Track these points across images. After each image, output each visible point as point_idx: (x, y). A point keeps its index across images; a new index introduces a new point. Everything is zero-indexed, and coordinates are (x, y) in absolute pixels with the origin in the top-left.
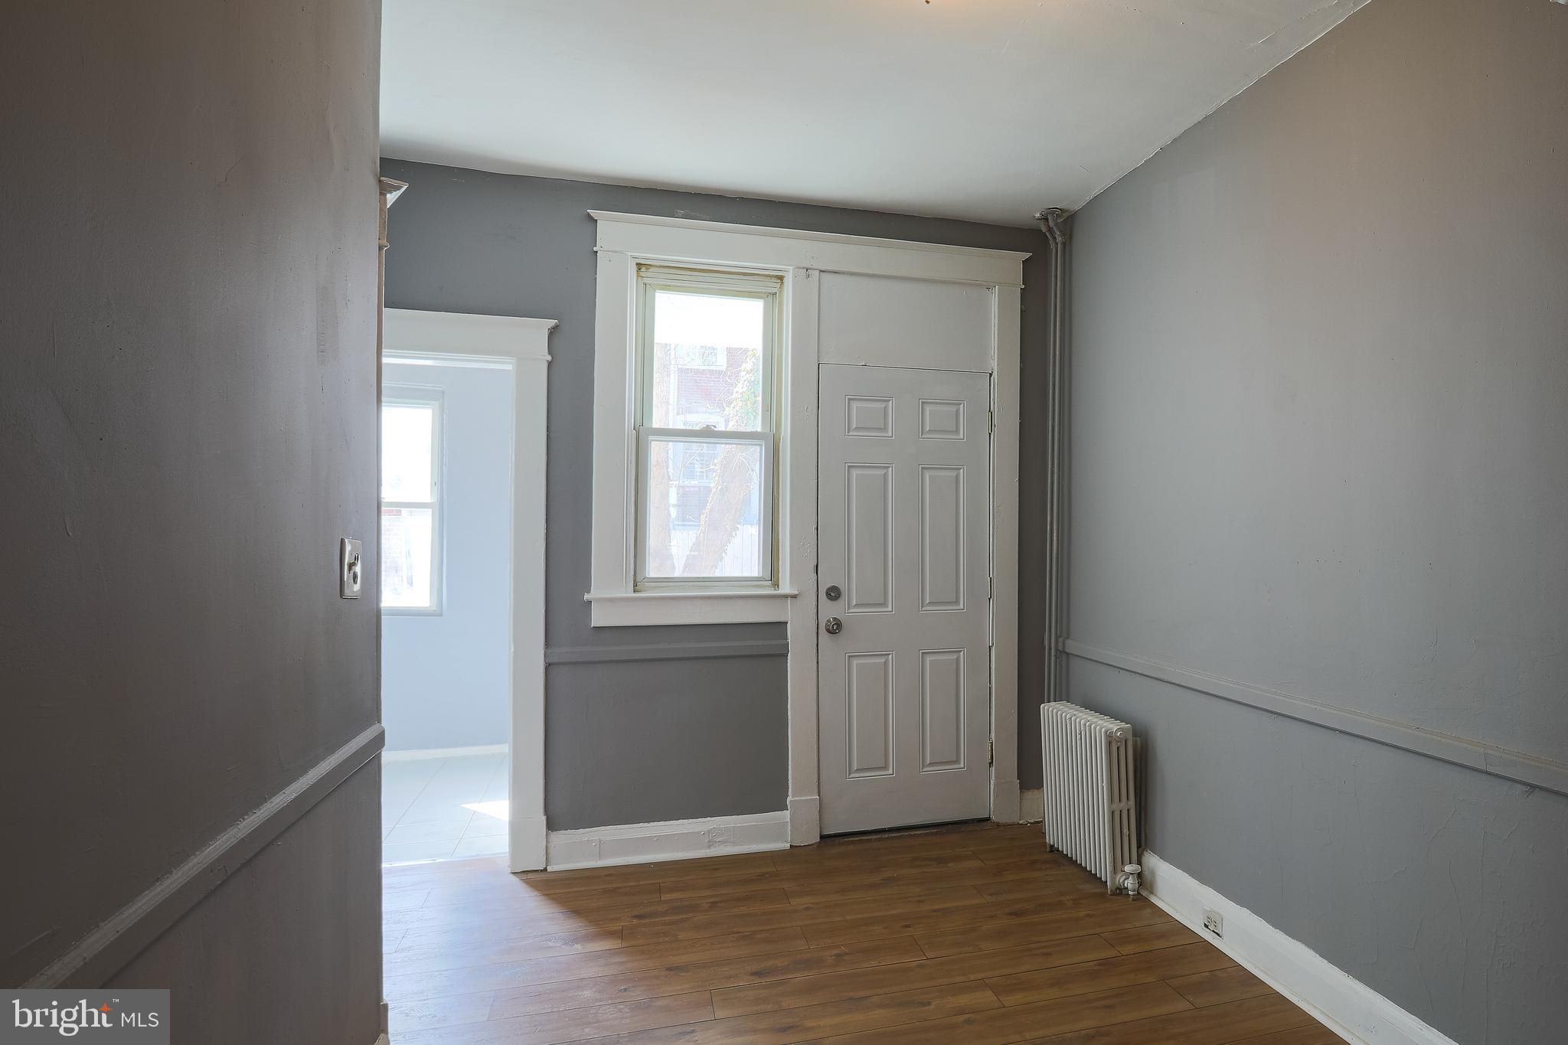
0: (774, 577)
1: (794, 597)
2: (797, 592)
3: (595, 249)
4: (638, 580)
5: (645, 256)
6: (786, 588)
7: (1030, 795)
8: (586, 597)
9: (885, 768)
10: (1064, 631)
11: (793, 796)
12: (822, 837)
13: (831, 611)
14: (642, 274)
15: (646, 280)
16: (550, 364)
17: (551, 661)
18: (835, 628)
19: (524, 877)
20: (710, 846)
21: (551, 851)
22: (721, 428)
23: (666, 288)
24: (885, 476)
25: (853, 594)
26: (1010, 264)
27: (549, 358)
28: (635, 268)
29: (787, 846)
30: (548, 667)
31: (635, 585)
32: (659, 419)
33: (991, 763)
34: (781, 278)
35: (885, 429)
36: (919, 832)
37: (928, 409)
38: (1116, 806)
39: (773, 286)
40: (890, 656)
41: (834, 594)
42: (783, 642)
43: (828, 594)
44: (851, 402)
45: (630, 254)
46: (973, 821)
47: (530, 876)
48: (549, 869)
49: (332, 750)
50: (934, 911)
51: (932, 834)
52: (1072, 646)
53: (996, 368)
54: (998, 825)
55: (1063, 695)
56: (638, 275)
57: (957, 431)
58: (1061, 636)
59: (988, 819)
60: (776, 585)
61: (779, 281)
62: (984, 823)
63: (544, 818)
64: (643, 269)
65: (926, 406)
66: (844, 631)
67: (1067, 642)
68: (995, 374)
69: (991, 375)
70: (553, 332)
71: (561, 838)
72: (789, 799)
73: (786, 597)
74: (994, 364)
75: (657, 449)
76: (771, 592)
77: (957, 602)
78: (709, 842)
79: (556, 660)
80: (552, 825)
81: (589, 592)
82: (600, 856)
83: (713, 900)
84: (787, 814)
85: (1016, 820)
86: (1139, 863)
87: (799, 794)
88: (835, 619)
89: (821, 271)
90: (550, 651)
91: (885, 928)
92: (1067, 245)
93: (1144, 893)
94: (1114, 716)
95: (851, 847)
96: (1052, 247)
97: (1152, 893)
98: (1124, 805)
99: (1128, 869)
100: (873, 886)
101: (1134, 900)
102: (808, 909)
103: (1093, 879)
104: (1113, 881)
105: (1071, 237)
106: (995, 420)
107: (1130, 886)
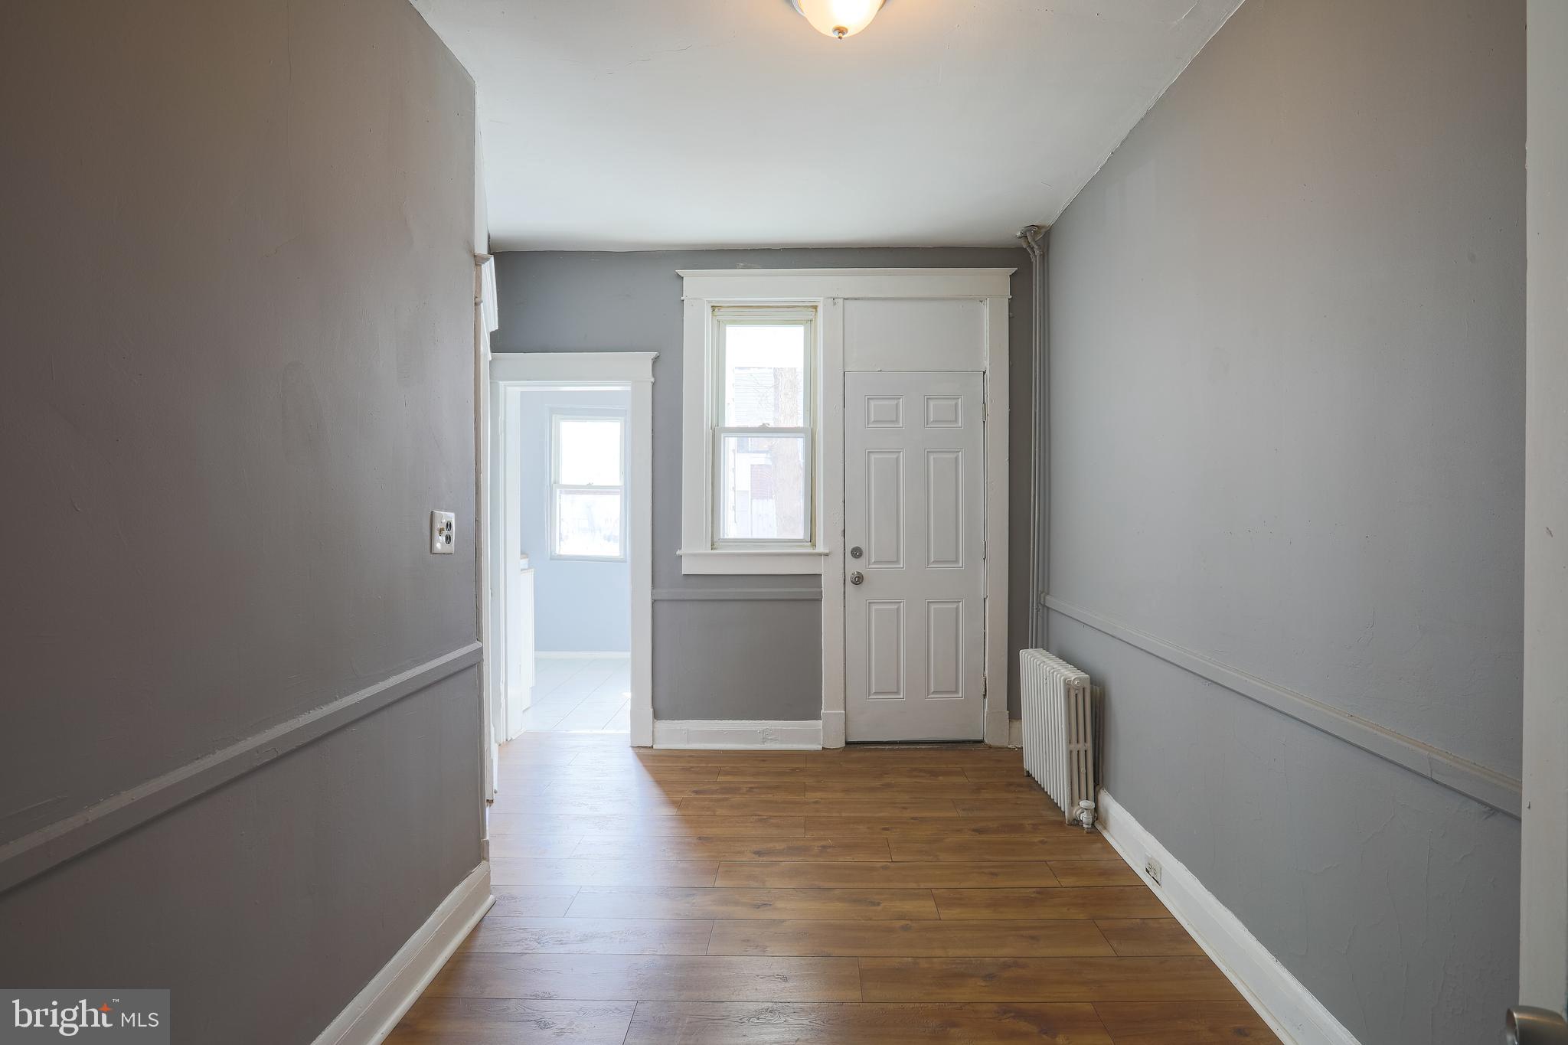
0: (812, 539)
1: (827, 555)
2: (827, 551)
3: (682, 298)
4: (715, 540)
5: (716, 300)
6: (820, 548)
7: (1016, 724)
8: (679, 552)
9: (897, 693)
10: (1046, 590)
11: (825, 709)
12: (847, 743)
13: (855, 566)
14: (715, 314)
15: (718, 318)
16: (653, 384)
17: (656, 598)
18: (858, 580)
19: (637, 750)
20: (764, 740)
21: (656, 734)
22: (772, 425)
23: (734, 322)
24: (897, 459)
25: (872, 552)
26: (997, 280)
27: (653, 380)
28: (710, 310)
29: (820, 747)
30: (654, 602)
31: (713, 544)
32: (731, 420)
33: (985, 696)
34: (815, 307)
35: (897, 421)
36: (923, 747)
37: (932, 403)
38: (1074, 746)
39: (810, 314)
40: (902, 604)
41: (857, 553)
42: (818, 590)
43: (854, 555)
44: (870, 400)
45: (706, 299)
46: (969, 742)
47: (642, 750)
48: (654, 747)
50: (914, 818)
51: (937, 749)
52: (1050, 602)
53: (988, 367)
54: (990, 747)
55: (1044, 643)
56: (713, 315)
57: (956, 421)
58: (1042, 592)
59: (982, 741)
60: (814, 545)
61: (814, 310)
62: (979, 745)
63: (651, 710)
64: (716, 310)
65: (930, 401)
66: (865, 583)
67: (1047, 597)
68: (987, 373)
69: (984, 373)
70: (655, 361)
71: (663, 725)
72: (822, 711)
73: (820, 555)
74: (986, 364)
75: (730, 443)
76: (811, 551)
77: (957, 561)
78: (763, 738)
79: (659, 598)
80: (655, 716)
81: (680, 549)
82: (688, 742)
84: (819, 722)
85: (1006, 745)
86: (1095, 800)
87: (830, 708)
88: (858, 573)
89: (845, 299)
90: (654, 591)
91: (868, 828)
92: (1045, 256)
93: (1099, 827)
94: (1078, 666)
95: (868, 754)
96: (1033, 260)
97: (1105, 828)
98: (1081, 746)
99: (1083, 804)
100: (872, 790)
101: (1088, 833)
102: (816, 802)
103: (1055, 807)
104: (1070, 812)
105: (1048, 250)
106: (988, 411)
107: (1084, 820)
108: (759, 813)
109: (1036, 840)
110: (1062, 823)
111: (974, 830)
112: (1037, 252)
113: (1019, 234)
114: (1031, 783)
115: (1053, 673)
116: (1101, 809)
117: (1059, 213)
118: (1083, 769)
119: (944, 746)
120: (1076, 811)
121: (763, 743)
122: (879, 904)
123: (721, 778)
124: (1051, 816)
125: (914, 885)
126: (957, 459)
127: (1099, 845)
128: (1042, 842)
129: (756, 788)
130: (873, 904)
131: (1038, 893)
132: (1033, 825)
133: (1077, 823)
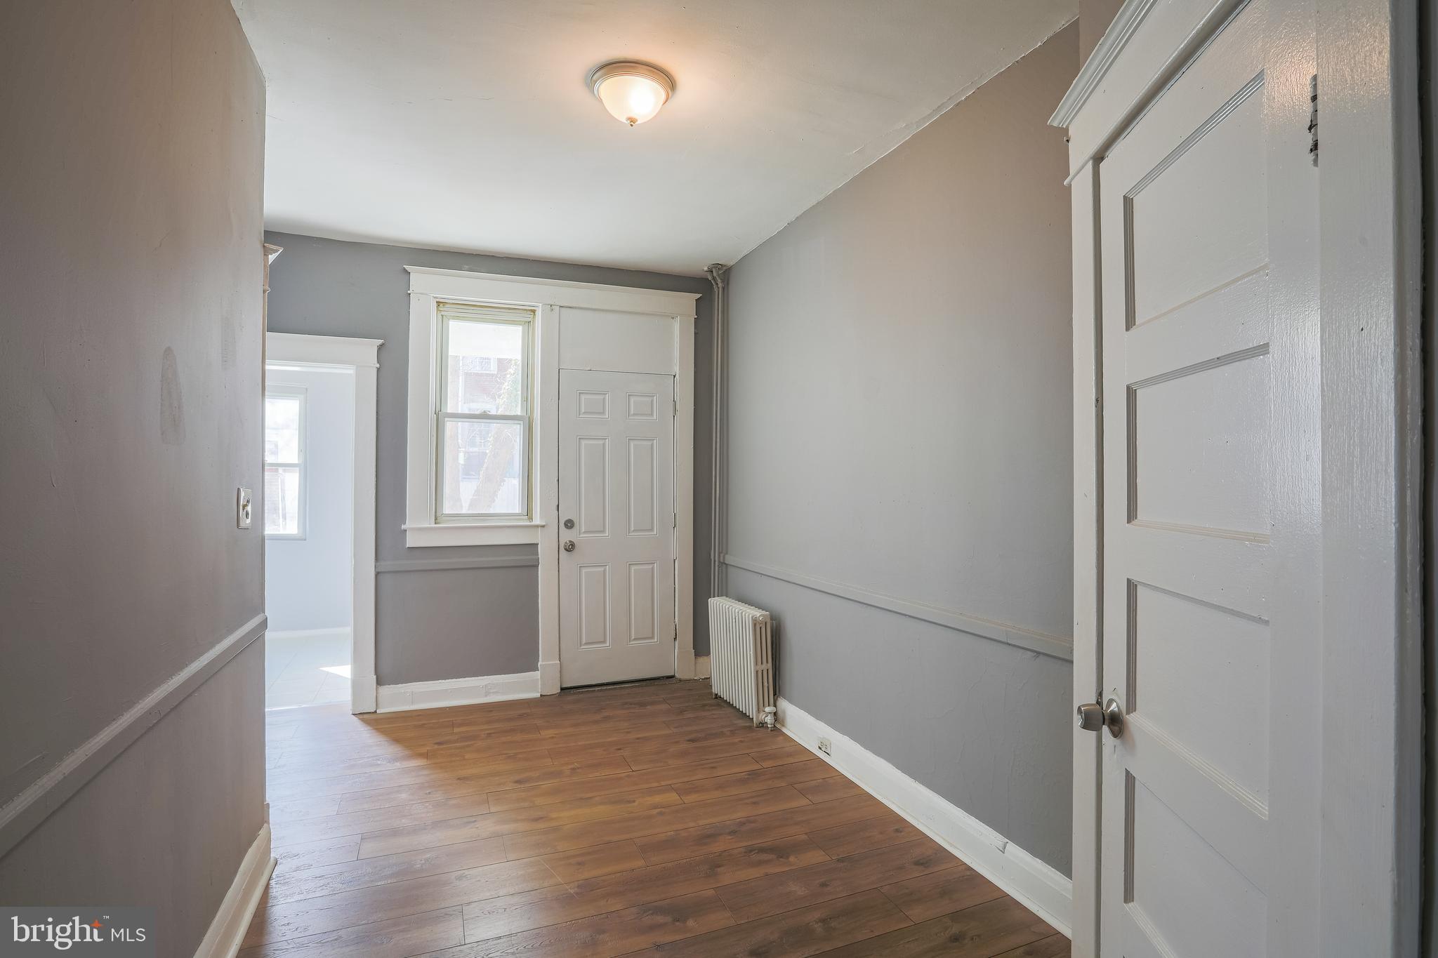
0: (529, 513)
1: (543, 526)
2: (544, 524)
3: (409, 292)
4: (438, 514)
5: (442, 296)
6: (537, 521)
7: (701, 660)
8: (403, 527)
9: (604, 642)
10: (724, 550)
11: (542, 661)
12: (562, 689)
13: (567, 535)
14: (441, 309)
15: (443, 313)
16: (378, 370)
17: (379, 571)
18: (571, 547)
19: (361, 717)
21: (380, 699)
22: (493, 412)
23: (457, 318)
24: (603, 445)
25: (582, 524)
26: (687, 301)
27: (378, 366)
28: (435, 304)
29: (538, 695)
30: (377, 574)
31: (436, 519)
32: (450, 409)
33: (675, 638)
34: (534, 311)
35: (603, 413)
36: (629, 685)
37: (632, 399)
38: (760, 667)
39: (529, 317)
40: (608, 566)
41: (569, 524)
42: (534, 557)
43: (566, 525)
44: (581, 394)
45: (432, 295)
46: (663, 678)
47: (365, 716)
48: (378, 711)
49: (231, 631)
50: (638, 739)
51: (636, 687)
52: (729, 559)
53: (677, 372)
54: (681, 680)
55: (723, 592)
56: (438, 310)
57: (652, 414)
58: (722, 553)
59: (673, 676)
60: (531, 519)
61: (532, 315)
62: (671, 679)
63: (375, 677)
64: (441, 305)
65: (631, 397)
66: (576, 550)
67: (727, 556)
68: (677, 376)
69: (674, 376)
70: (380, 348)
71: (386, 690)
72: (539, 664)
73: (537, 526)
74: (676, 369)
75: (449, 426)
76: (528, 523)
77: (652, 530)
78: (486, 693)
79: (383, 570)
80: (379, 682)
81: (405, 524)
82: (413, 703)
83: (489, 732)
84: (538, 673)
85: (692, 677)
86: (775, 706)
87: (547, 659)
88: (570, 541)
89: (561, 306)
90: (378, 564)
91: (604, 750)
92: (725, 289)
93: (778, 726)
94: (759, 607)
95: (581, 696)
96: (716, 290)
97: (783, 726)
98: (764, 667)
99: (767, 709)
100: (596, 722)
101: (771, 731)
102: (553, 737)
103: (744, 716)
104: (757, 717)
105: (728, 284)
106: (678, 407)
107: (769, 721)
108: (505, 752)
109: (736, 740)
110: (750, 728)
111: (689, 741)
112: (720, 285)
113: (706, 269)
114: (720, 702)
115: (742, 613)
116: (780, 713)
117: (739, 258)
118: (766, 684)
119: (644, 683)
120: (762, 716)
121: (486, 696)
122: (634, 801)
123: (456, 730)
124: (741, 723)
125: (655, 784)
126: (652, 445)
127: (781, 738)
128: (741, 742)
129: (494, 733)
130: (629, 802)
131: (749, 775)
132: (731, 731)
133: (762, 725)
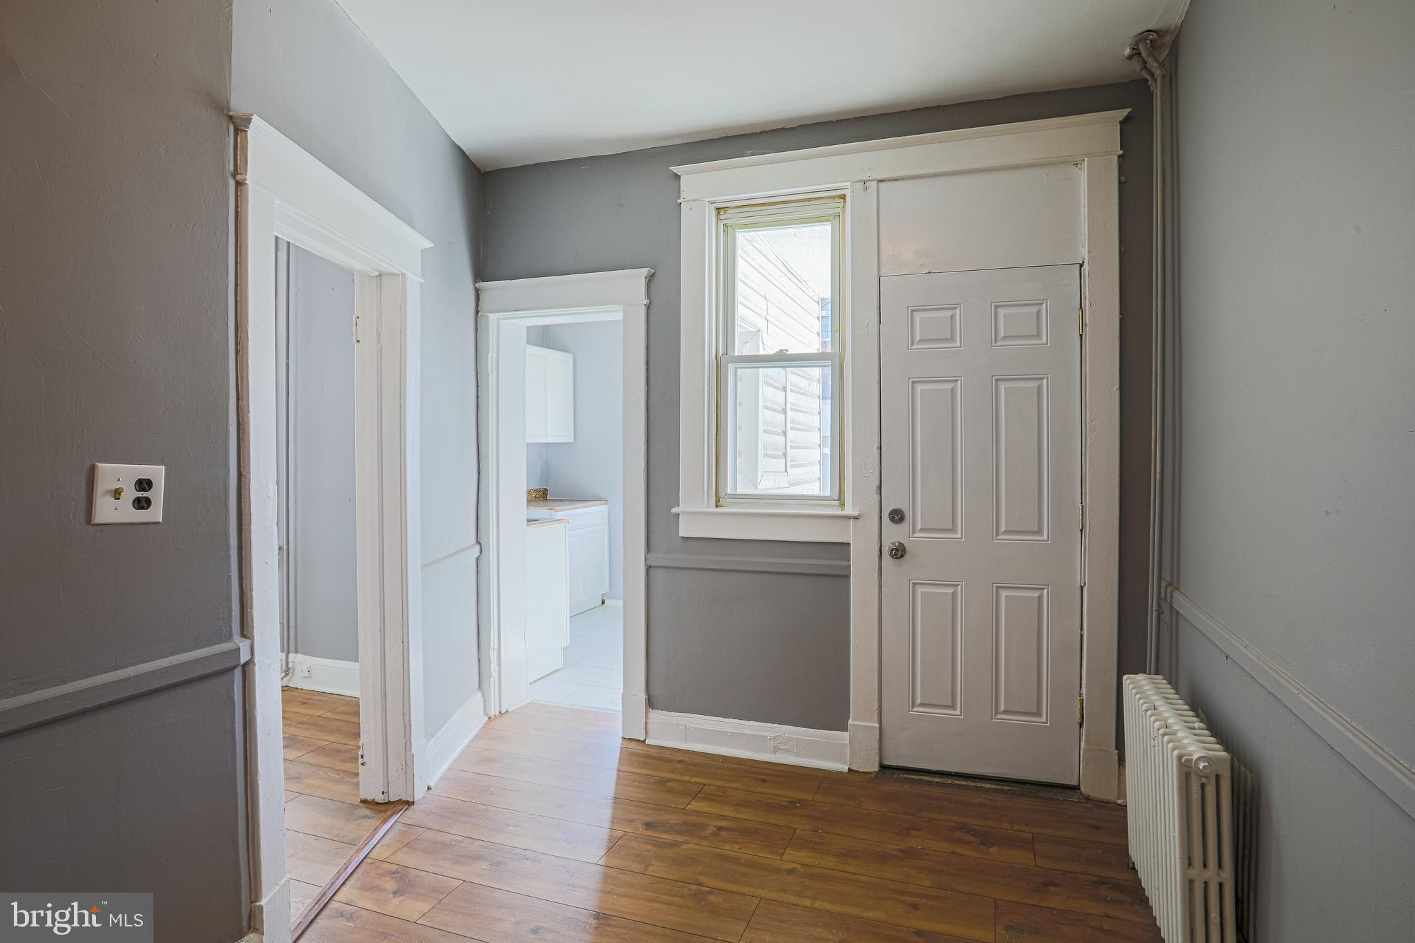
0: (840, 497)
1: (856, 518)
2: (856, 513)
3: (679, 201)
4: (722, 494)
5: (723, 200)
6: (849, 510)
7: (1119, 771)
8: (676, 509)
9: (951, 707)
11: (853, 720)
12: (883, 767)
13: (894, 535)
14: (721, 217)
15: (724, 222)
16: (648, 307)
17: (650, 564)
18: (899, 552)
19: (629, 742)
20: (776, 750)
21: (649, 725)
23: (745, 226)
24: (953, 390)
25: (918, 516)
26: (1104, 127)
27: (647, 302)
28: (714, 213)
29: (845, 768)
30: (648, 568)
31: (717, 501)
32: (741, 348)
33: (1081, 725)
34: (843, 197)
35: (952, 339)
36: (988, 786)
37: (1002, 312)
39: (836, 207)
40: (960, 587)
41: (897, 516)
42: (845, 563)
43: (893, 520)
44: (915, 313)
45: (708, 200)
46: (1057, 787)
47: (635, 744)
48: (647, 741)
53: (1086, 257)
54: (1088, 798)
56: (718, 219)
57: (1039, 335)
59: (1077, 788)
60: (842, 505)
61: (842, 200)
62: (1072, 793)
63: (646, 696)
64: (722, 212)
65: (999, 310)
66: (907, 557)
67: (1176, 594)
68: (1086, 266)
69: (1081, 266)
70: (650, 279)
71: (657, 716)
72: (850, 722)
73: (848, 518)
74: (1084, 253)
75: (733, 376)
76: (839, 512)
77: (1039, 532)
78: (774, 747)
79: (654, 564)
80: (651, 704)
81: (678, 505)
82: (689, 739)
84: (847, 734)
85: (1113, 798)
87: (861, 719)
88: (898, 543)
89: (880, 181)
90: (649, 555)
95: (907, 787)
96: (1154, 92)
102: (791, 872)
106: (1087, 320)
112: (1159, 76)
113: (1128, 52)
119: (1018, 788)
121: (774, 752)
126: (1039, 388)
